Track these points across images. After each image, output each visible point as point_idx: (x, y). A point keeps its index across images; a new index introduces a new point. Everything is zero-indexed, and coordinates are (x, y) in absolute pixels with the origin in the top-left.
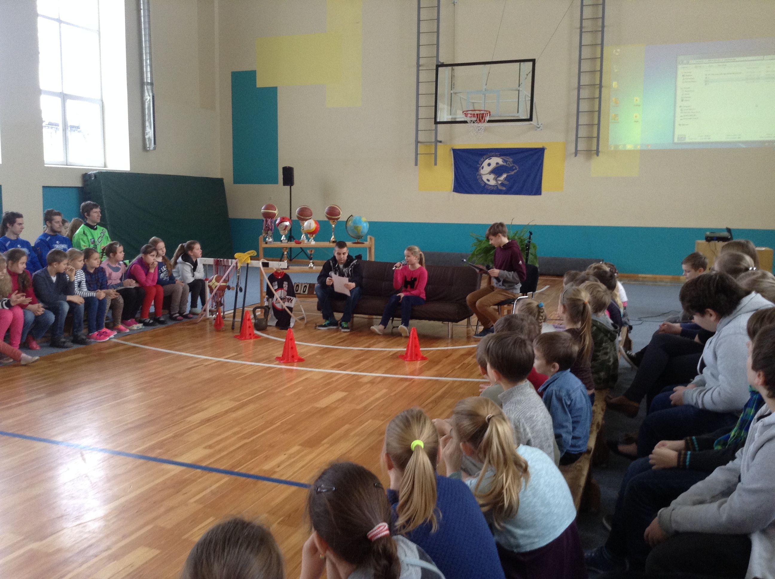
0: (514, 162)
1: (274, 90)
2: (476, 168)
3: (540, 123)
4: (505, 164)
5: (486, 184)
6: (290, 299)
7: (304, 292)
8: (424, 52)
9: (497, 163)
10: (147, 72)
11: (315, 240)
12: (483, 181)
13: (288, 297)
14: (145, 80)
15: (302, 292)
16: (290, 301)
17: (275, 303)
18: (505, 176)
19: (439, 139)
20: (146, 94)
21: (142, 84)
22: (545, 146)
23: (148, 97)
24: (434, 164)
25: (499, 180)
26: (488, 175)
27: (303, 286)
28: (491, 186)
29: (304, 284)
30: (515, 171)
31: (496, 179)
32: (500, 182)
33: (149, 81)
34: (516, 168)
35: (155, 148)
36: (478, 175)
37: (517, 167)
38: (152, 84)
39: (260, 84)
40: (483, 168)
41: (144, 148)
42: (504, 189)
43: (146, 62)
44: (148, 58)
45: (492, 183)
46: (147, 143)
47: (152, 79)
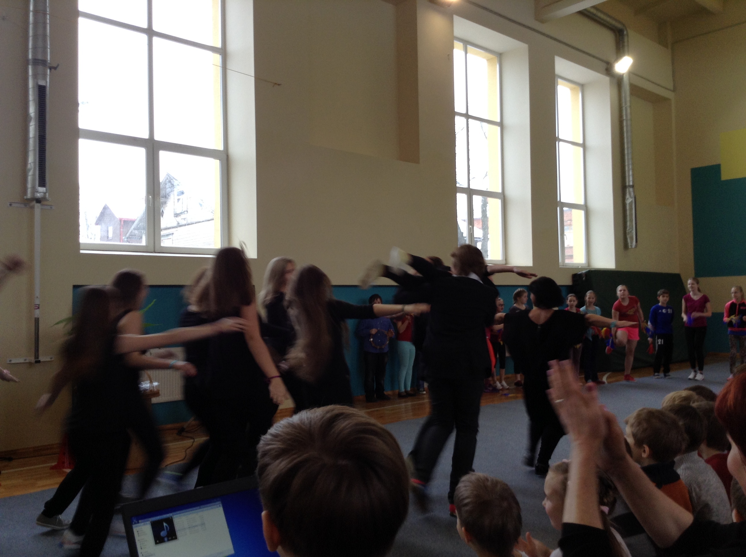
10: (629, 176)
14: (627, 184)
20: (628, 196)
23: (629, 200)
33: (631, 184)
38: (634, 186)
39: (725, 176)
43: (629, 168)
44: (630, 163)
46: (629, 240)
47: (633, 182)
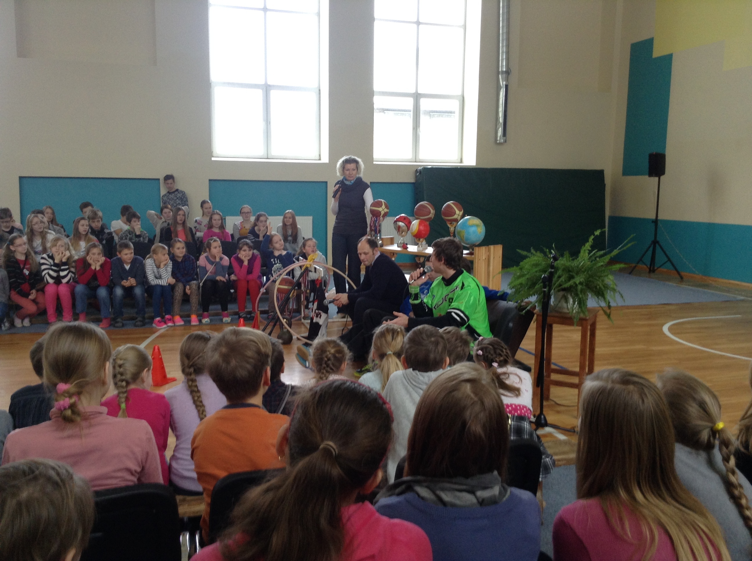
1: (668, 59)
10: (502, 60)
20: (501, 83)
21: (498, 73)
33: (505, 70)
35: (505, 141)
38: (508, 72)
39: (657, 52)
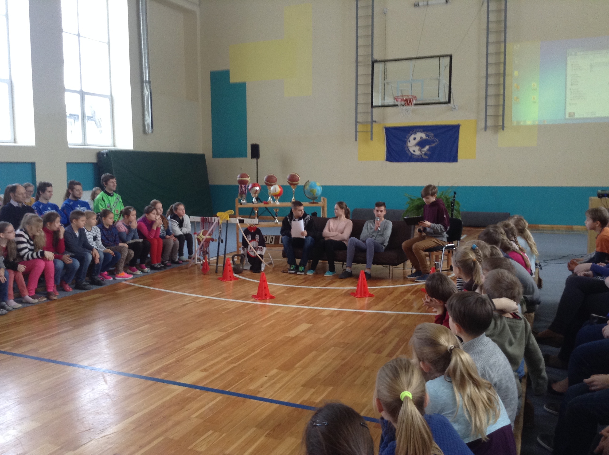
0: (435, 136)
1: (243, 85)
2: (405, 142)
3: (455, 105)
4: (428, 138)
5: (412, 154)
6: (261, 248)
7: (271, 242)
8: (361, 52)
9: (421, 138)
10: (146, 73)
11: (279, 201)
12: (410, 152)
13: (259, 247)
14: (144, 79)
15: (269, 243)
16: (261, 250)
17: (249, 251)
18: (427, 147)
19: (374, 119)
20: (145, 90)
21: (142, 82)
22: (460, 123)
23: (147, 93)
24: (370, 139)
25: (423, 151)
26: (414, 147)
27: (270, 237)
28: (416, 155)
29: (271, 236)
30: (436, 143)
31: (420, 150)
32: (423, 153)
33: (147, 79)
34: (436, 140)
35: (152, 132)
36: (406, 147)
37: (438, 140)
38: (150, 82)
39: (233, 80)
40: (409, 141)
41: (144, 131)
42: (427, 157)
43: (145, 65)
44: (147, 61)
45: (417, 153)
46: (147, 127)
47: (149, 78)
